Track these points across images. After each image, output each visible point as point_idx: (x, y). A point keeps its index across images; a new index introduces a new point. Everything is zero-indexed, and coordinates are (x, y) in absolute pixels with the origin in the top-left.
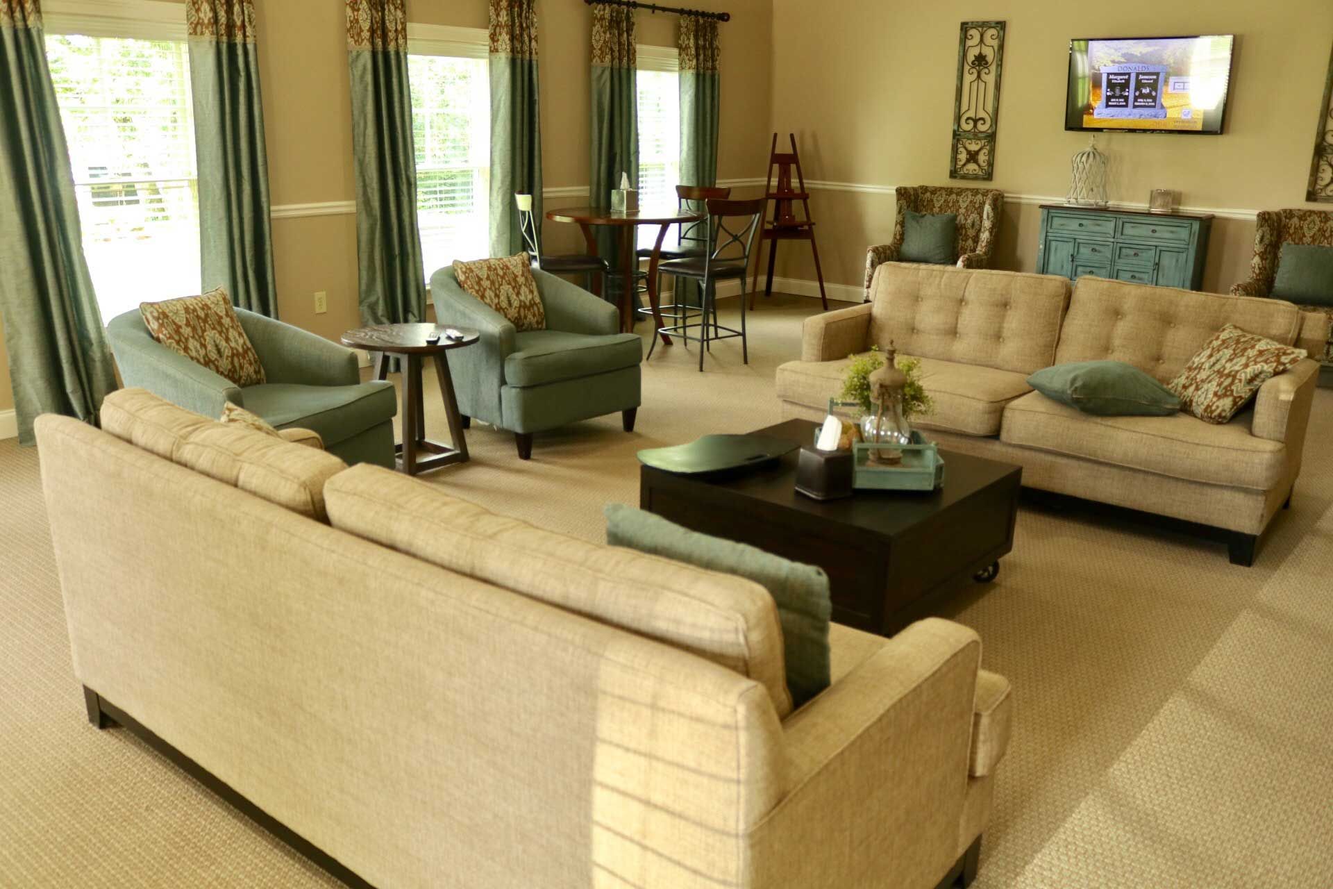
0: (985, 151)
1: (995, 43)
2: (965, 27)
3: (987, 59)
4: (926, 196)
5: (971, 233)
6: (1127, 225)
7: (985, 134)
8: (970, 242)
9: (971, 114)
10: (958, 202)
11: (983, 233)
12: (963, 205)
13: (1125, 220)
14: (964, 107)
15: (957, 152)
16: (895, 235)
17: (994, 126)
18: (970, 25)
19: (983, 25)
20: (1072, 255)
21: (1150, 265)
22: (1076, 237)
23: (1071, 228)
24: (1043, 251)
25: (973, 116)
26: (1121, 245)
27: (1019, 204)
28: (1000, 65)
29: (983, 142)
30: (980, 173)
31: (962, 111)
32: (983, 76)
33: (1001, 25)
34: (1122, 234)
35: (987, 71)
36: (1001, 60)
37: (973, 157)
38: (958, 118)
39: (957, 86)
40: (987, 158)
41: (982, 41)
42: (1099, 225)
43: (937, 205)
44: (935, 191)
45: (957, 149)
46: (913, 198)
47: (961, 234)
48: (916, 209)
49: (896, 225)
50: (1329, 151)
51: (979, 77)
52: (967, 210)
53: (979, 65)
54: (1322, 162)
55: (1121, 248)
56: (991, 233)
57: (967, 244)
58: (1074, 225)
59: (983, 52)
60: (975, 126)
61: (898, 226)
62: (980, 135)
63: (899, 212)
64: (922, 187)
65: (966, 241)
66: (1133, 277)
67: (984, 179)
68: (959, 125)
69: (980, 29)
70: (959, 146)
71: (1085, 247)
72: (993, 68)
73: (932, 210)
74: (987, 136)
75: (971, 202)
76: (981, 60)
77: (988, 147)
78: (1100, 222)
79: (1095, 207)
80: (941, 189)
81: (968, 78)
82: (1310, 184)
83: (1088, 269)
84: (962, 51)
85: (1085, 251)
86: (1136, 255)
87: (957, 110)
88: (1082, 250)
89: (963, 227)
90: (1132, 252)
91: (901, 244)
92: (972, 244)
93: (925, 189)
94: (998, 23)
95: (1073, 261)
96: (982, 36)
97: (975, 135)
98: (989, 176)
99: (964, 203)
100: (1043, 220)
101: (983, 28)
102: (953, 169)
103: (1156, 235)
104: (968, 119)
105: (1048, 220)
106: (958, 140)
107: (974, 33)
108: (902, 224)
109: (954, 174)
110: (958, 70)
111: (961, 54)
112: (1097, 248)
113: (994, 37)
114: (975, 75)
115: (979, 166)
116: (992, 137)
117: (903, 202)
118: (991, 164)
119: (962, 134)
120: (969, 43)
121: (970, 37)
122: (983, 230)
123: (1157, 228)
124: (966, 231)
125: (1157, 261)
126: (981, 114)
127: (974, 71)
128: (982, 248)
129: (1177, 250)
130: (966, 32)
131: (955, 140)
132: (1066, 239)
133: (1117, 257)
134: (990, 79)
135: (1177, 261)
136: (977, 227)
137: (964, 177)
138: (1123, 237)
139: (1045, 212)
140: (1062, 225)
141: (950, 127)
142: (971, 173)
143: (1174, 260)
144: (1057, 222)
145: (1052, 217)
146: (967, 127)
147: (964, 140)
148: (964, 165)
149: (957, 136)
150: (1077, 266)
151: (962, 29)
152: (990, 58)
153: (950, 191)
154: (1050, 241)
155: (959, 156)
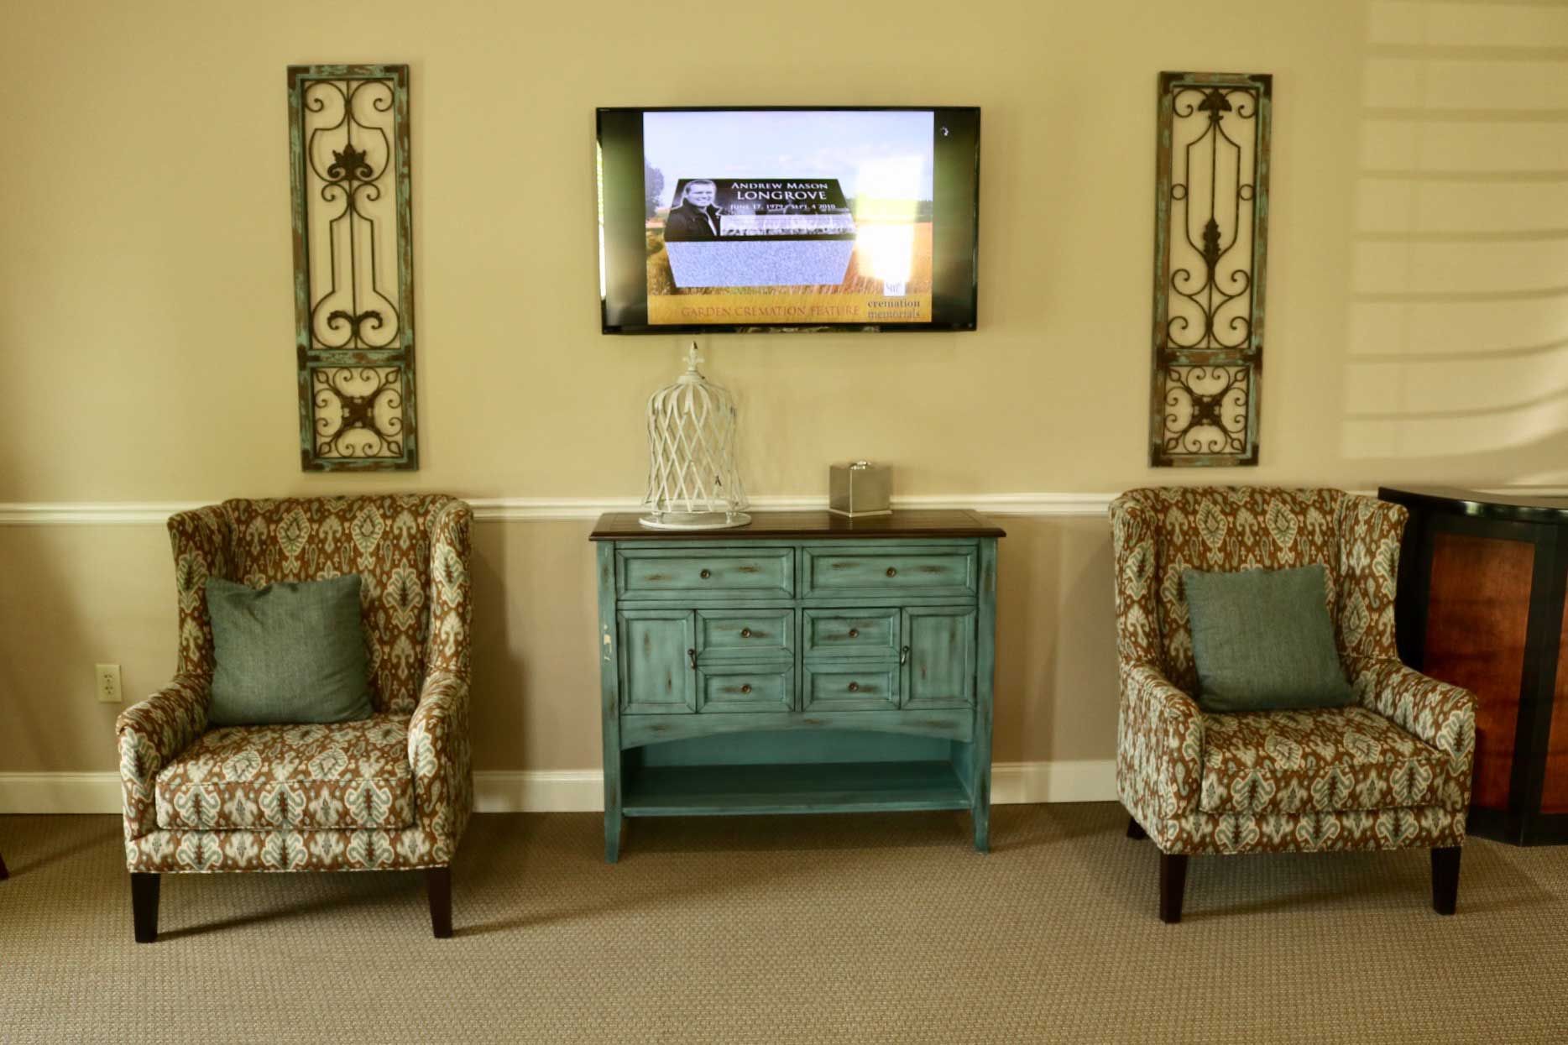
0: (390, 395)
1: (388, 121)
2: (300, 80)
3: (369, 161)
4: (252, 528)
5: (403, 618)
6: (823, 563)
7: (384, 355)
8: (403, 644)
9: (342, 302)
10: (349, 538)
11: (442, 618)
12: (367, 547)
13: (817, 552)
14: (321, 287)
15: (314, 404)
16: (186, 649)
17: (409, 332)
18: (313, 74)
19: (353, 76)
20: (692, 652)
21: (890, 651)
22: (698, 605)
23: (680, 584)
24: (612, 650)
25: (347, 307)
26: (813, 613)
27: (498, 523)
28: (405, 176)
29: (383, 372)
30: (385, 453)
31: (314, 301)
32: (364, 205)
33: (398, 75)
34: (813, 587)
35: (371, 191)
36: (408, 163)
37: (359, 413)
38: (307, 316)
39: (295, 231)
40: (398, 413)
41: (349, 114)
42: (751, 570)
43: (292, 551)
44: (276, 511)
45: (314, 397)
46: (217, 538)
47: (376, 627)
48: (234, 573)
49: (182, 622)
50: (1183, 360)
51: (352, 205)
52: (380, 560)
53: (350, 177)
54: (1170, 384)
55: (814, 621)
56: (462, 617)
57: (397, 650)
58: (688, 574)
59: (354, 143)
60: (356, 333)
61: (190, 625)
62: (374, 356)
63: (188, 583)
64: (235, 504)
65: (392, 642)
66: (852, 687)
67: (399, 468)
68: (311, 332)
69: (343, 86)
70: (318, 386)
71: (723, 628)
72: (388, 183)
73: (278, 566)
74: (396, 358)
75: (385, 535)
76: (351, 163)
77: (397, 386)
78: (751, 562)
79: (729, 523)
80: (291, 503)
81: (323, 212)
82: (1152, 432)
83: (739, 682)
84: (297, 142)
85: (724, 640)
86: (853, 632)
87: (302, 295)
88: (716, 636)
89: (377, 606)
90: (843, 628)
91: (209, 677)
92: (409, 650)
93: (245, 510)
94: (389, 69)
95: (695, 667)
96: (348, 103)
97: (362, 359)
98: (409, 460)
99: (367, 537)
100: (605, 571)
101: (348, 81)
102: (308, 446)
103: (898, 579)
104: (335, 315)
105: (616, 569)
106: (314, 371)
107: (330, 97)
108: (202, 616)
109: (312, 460)
110: (293, 190)
111: (298, 149)
112: (754, 626)
113: (381, 106)
114: (341, 204)
115: (378, 433)
116: (404, 360)
117: (196, 557)
118: (410, 428)
119: (324, 355)
120: (315, 121)
121: (315, 106)
122: (435, 608)
123: (896, 563)
124: (388, 618)
125: (906, 642)
126: (369, 302)
127: (337, 191)
128: (447, 660)
129: (947, 610)
130: (304, 94)
131: (306, 373)
132: (668, 614)
133: (807, 645)
134: (382, 211)
135: (953, 636)
136: (417, 601)
137: (343, 466)
138: (817, 593)
139: (608, 548)
140: (656, 578)
141: (288, 340)
142: (359, 453)
143: (945, 636)
144: (639, 571)
145: (626, 560)
146: (340, 336)
147: (331, 372)
148: (338, 435)
149: (309, 360)
150: (707, 678)
151: (291, 84)
152: (377, 157)
153: (317, 509)
154: (628, 621)
155: (322, 413)
